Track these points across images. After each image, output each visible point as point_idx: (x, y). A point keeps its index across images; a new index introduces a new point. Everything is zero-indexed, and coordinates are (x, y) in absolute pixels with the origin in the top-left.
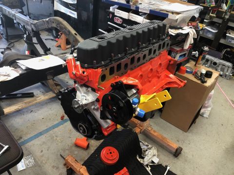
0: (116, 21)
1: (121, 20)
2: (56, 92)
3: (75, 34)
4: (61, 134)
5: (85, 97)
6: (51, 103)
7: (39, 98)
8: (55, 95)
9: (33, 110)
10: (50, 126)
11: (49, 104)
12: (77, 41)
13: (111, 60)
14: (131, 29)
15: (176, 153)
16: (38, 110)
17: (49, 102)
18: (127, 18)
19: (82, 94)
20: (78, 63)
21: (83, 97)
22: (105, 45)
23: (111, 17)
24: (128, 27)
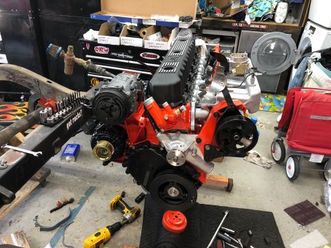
0: (99, 52)
1: (107, 49)
2: (39, 178)
5: (179, 143)
6: (35, 199)
8: (38, 183)
11: (32, 201)
12: (55, 91)
13: (186, 91)
14: (177, 52)
15: (229, 188)
16: (21, 217)
17: (30, 199)
18: (118, 44)
19: (172, 142)
20: (166, 104)
21: (175, 145)
22: (181, 74)
23: (88, 48)
24: (120, 55)
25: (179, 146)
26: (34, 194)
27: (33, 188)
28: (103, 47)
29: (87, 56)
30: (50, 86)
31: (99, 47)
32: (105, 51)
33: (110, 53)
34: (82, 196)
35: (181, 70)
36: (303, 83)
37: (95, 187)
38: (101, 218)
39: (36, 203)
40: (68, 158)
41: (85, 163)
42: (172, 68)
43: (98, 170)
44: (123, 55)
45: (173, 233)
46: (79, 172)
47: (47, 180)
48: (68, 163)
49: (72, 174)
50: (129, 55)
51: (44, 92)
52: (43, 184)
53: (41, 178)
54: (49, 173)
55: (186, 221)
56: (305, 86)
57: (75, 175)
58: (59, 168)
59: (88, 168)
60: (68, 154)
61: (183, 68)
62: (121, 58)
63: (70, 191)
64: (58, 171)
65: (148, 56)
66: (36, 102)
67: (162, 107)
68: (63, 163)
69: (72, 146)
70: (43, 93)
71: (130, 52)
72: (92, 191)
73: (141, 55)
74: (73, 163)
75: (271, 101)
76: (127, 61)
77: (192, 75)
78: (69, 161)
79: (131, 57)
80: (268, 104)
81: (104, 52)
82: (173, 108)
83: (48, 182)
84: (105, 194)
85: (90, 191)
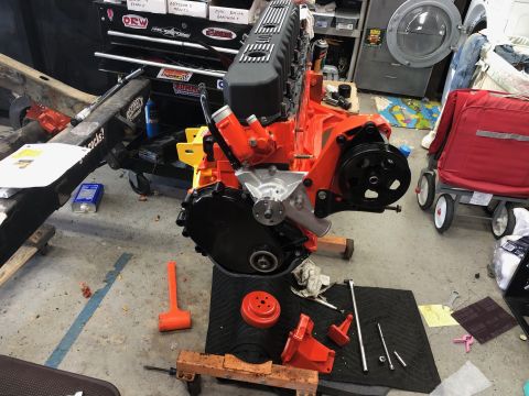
0: (129, 25)
1: (143, 19)
2: (36, 242)
4: (110, 327)
5: (274, 187)
6: (30, 275)
8: (34, 250)
11: (25, 278)
12: (56, 93)
13: (286, 96)
14: (270, 27)
15: (347, 253)
16: (9, 304)
17: (22, 275)
18: (164, 12)
19: (262, 185)
20: (253, 118)
21: (267, 191)
22: (279, 65)
23: (111, 18)
24: (167, 32)
25: (274, 191)
26: (29, 268)
27: (27, 258)
28: (137, 17)
29: (110, 32)
30: (46, 86)
31: (130, 16)
32: (141, 23)
33: (149, 27)
34: (108, 270)
35: (279, 59)
36: (471, 82)
37: (132, 255)
38: (143, 305)
39: (34, 282)
40: (83, 207)
41: (112, 216)
42: (262, 55)
43: (134, 226)
44: (172, 32)
45: (259, 329)
46: (104, 229)
47: (50, 243)
48: (84, 216)
49: (91, 233)
50: (183, 31)
51: (36, 96)
52: (44, 251)
53: (40, 242)
54: (52, 232)
55: (278, 307)
56: (474, 87)
57: (96, 234)
58: (69, 224)
59: (118, 223)
60: (84, 200)
61: (282, 55)
62: (169, 37)
63: (90, 261)
64: (68, 229)
65: (217, 34)
66: (24, 113)
67: (245, 124)
68: (75, 214)
69: (90, 186)
70: (34, 98)
71: (184, 26)
72: (127, 260)
73: (204, 32)
74: (92, 215)
75: (418, 110)
76: (180, 43)
77: (296, 69)
78: (86, 212)
79: (187, 36)
80: (414, 117)
81: (139, 26)
82: (264, 126)
83: (51, 247)
84: (148, 266)
85: (122, 262)
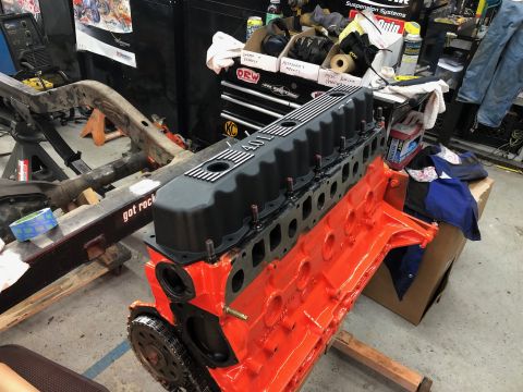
0: (242, 78)
1: (255, 74)
2: (108, 263)
3: (143, 123)
4: (133, 373)
6: (98, 291)
7: (67, 284)
8: (106, 270)
9: (55, 315)
10: (104, 355)
11: (92, 293)
16: (69, 315)
24: (276, 89)
26: (100, 283)
27: (96, 275)
28: (251, 71)
29: (223, 82)
31: (243, 69)
32: (252, 78)
44: (281, 90)
50: (293, 91)
53: (113, 263)
62: (277, 95)
73: (313, 95)
76: (286, 103)
79: (295, 96)
81: (250, 80)
83: (127, 268)
